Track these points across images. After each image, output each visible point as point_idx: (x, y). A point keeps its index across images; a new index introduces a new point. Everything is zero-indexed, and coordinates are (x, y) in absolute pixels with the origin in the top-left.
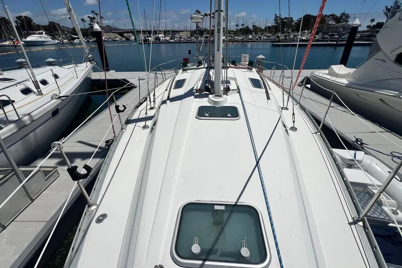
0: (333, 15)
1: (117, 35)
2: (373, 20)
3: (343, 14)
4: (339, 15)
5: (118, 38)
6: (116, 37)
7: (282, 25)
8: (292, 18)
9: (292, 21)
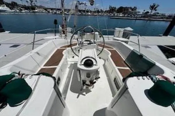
0: (131, 7)
1: (44, 10)
2: (144, 11)
3: (135, 7)
4: (133, 7)
5: (44, 11)
6: (43, 11)
7: (112, 10)
8: (116, 8)
9: (116, 9)
